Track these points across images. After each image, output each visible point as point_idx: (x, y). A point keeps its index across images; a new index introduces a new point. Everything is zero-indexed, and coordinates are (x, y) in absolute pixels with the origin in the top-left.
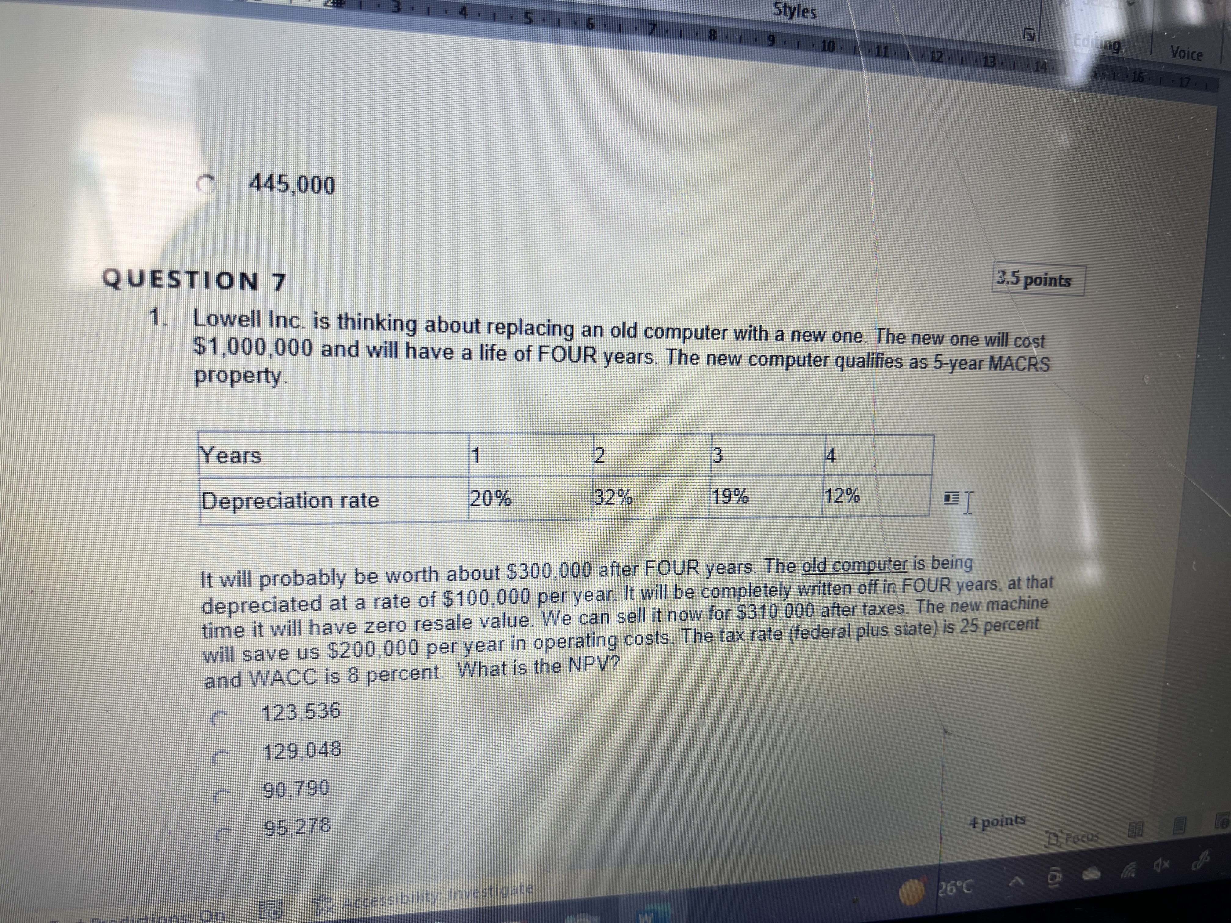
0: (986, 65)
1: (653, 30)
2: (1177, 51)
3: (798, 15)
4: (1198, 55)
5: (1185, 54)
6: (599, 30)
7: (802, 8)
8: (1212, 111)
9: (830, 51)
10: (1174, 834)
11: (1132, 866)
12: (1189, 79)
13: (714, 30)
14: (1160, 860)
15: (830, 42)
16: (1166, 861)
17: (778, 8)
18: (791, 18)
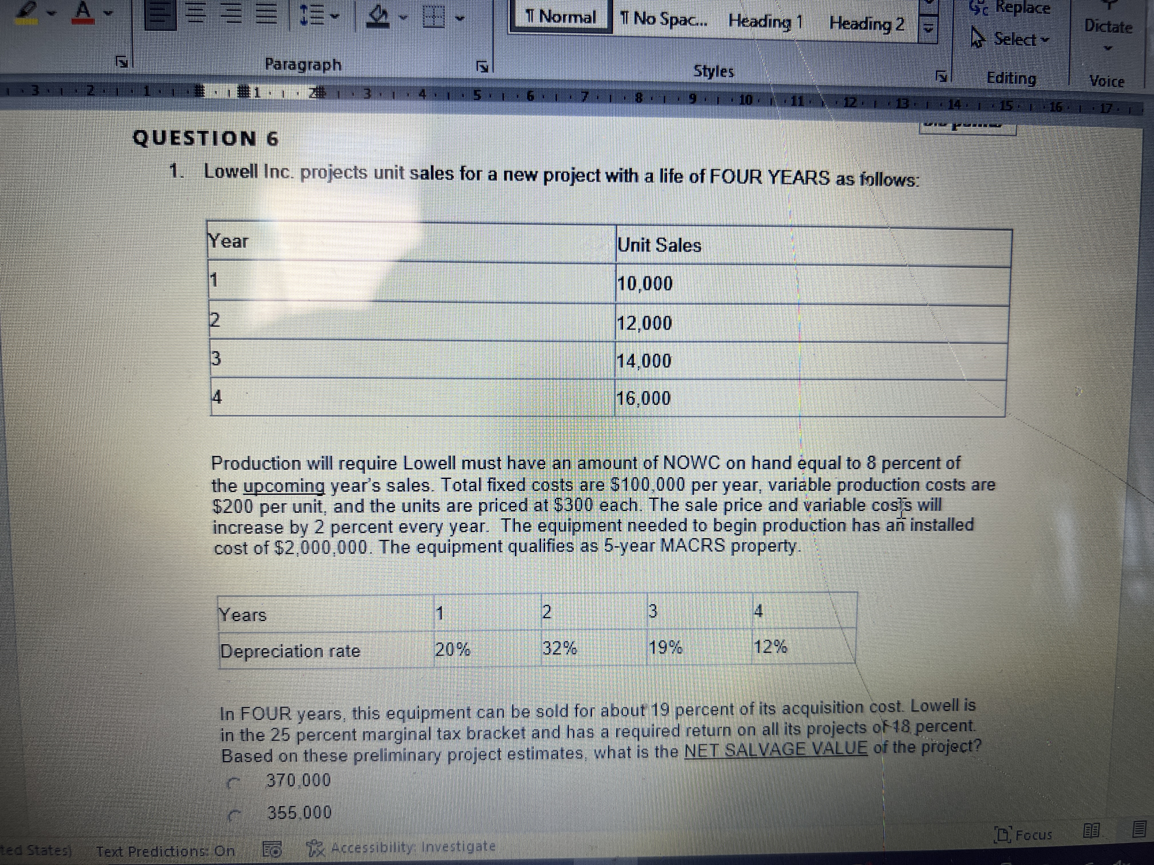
0: (899, 107)
1: (585, 97)
2: (1096, 80)
3: (717, 75)
4: (1119, 82)
5: (1105, 83)
6: (538, 101)
7: (720, 69)
8: (1137, 133)
9: (748, 104)
10: (1133, 837)
12: (1111, 105)
13: (640, 94)
14: (1120, 861)
15: (748, 96)
16: (1126, 863)
17: (698, 70)
18: (710, 78)
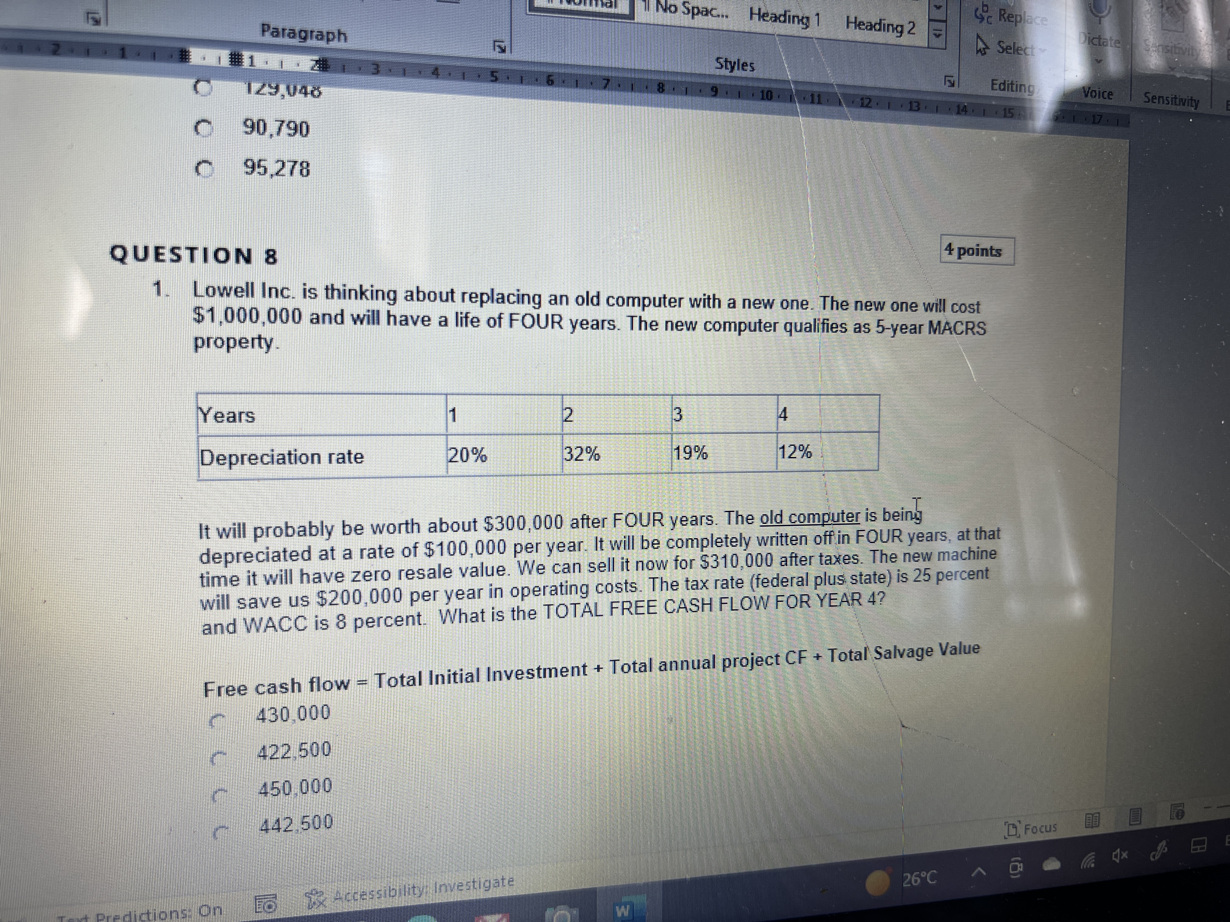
0: (911, 110)
1: (607, 84)
2: (1088, 92)
3: (738, 69)
4: (1109, 94)
5: (1096, 94)
6: (558, 86)
7: (741, 63)
8: (1124, 144)
9: (768, 100)
10: (1130, 825)
11: (1091, 856)
12: (1101, 116)
13: (662, 84)
14: (1118, 850)
15: (768, 91)
16: (1124, 852)
17: (720, 63)
18: (732, 71)
